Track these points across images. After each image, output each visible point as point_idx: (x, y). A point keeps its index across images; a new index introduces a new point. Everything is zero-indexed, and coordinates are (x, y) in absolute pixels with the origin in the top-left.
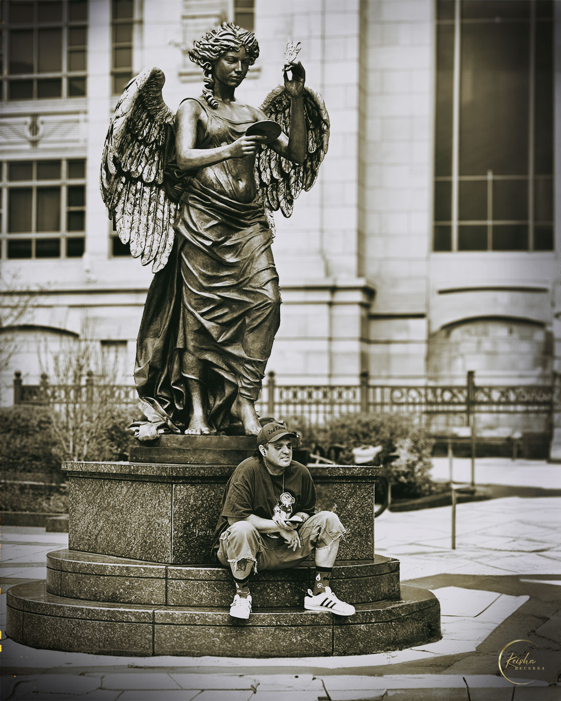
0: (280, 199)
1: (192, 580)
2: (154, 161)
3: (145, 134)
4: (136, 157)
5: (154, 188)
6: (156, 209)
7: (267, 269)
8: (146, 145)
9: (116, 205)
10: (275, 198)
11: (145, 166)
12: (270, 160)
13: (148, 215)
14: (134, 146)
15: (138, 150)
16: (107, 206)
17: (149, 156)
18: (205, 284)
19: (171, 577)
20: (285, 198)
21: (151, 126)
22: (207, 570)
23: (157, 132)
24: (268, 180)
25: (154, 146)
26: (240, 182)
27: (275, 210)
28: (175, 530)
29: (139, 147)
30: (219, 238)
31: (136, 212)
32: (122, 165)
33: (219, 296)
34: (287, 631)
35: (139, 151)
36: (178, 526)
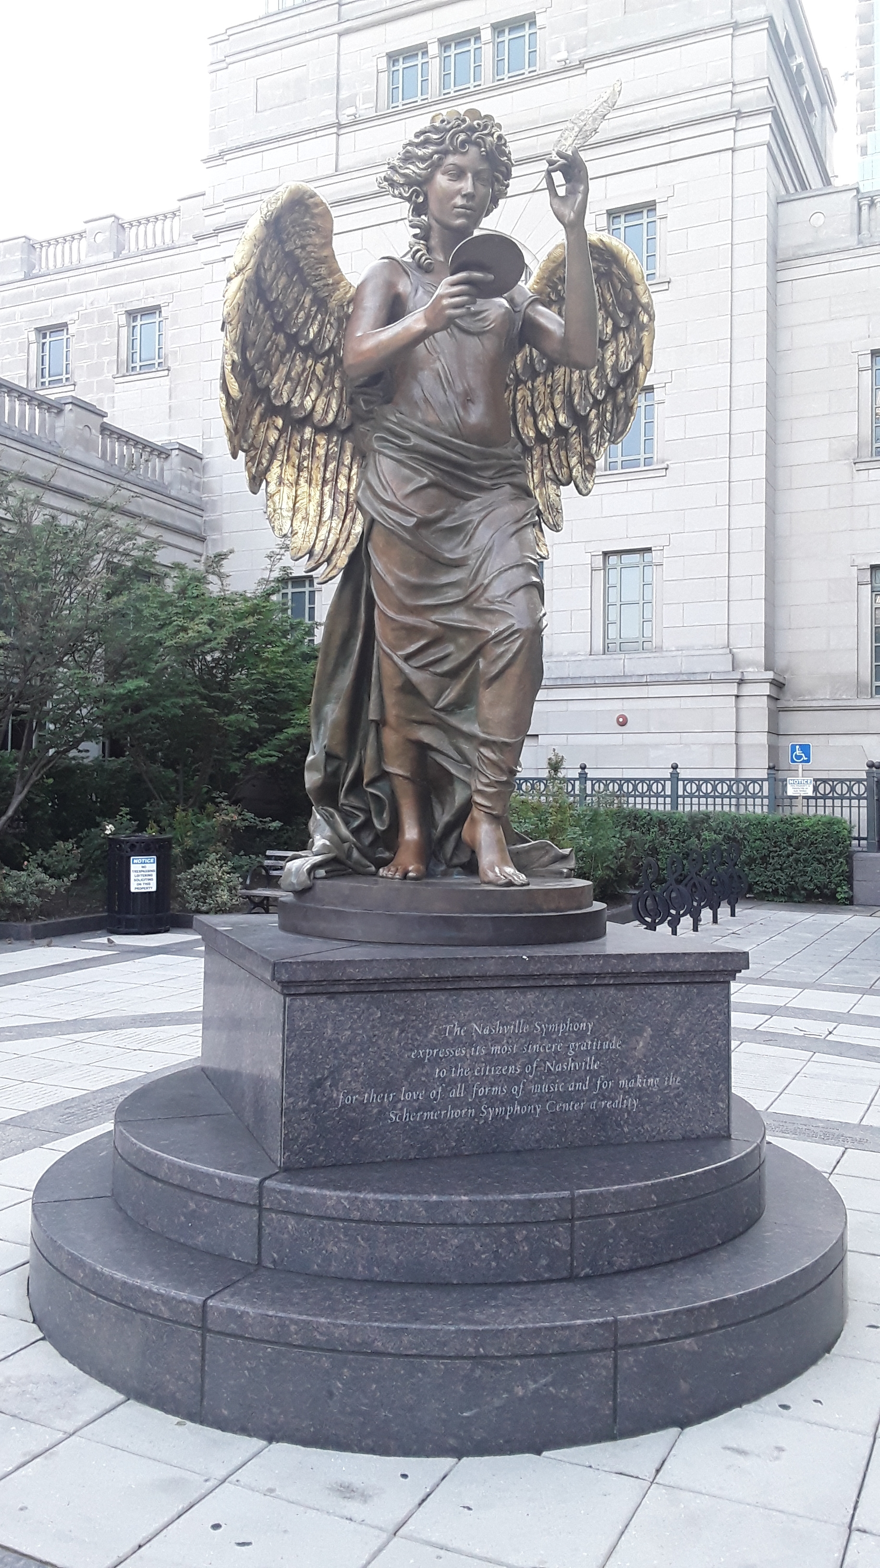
0: (572, 464)
1: (309, 1216)
2: (334, 388)
3: (311, 336)
4: (299, 381)
5: (335, 439)
6: (337, 473)
7: (518, 566)
8: (317, 358)
9: (267, 469)
10: (565, 464)
11: (317, 399)
12: (552, 393)
13: (323, 487)
14: (293, 359)
15: (302, 367)
16: (249, 470)
17: (325, 379)
18: (409, 601)
19: (268, 1206)
20: (581, 462)
21: (323, 320)
22: (342, 1198)
23: (333, 332)
24: (550, 429)
25: (332, 360)
26: (470, 404)
27: (563, 485)
28: (290, 1095)
29: (304, 361)
30: (430, 511)
31: (302, 481)
32: (273, 393)
33: (434, 622)
34: (503, 1368)
35: (304, 370)
36: (296, 1087)
